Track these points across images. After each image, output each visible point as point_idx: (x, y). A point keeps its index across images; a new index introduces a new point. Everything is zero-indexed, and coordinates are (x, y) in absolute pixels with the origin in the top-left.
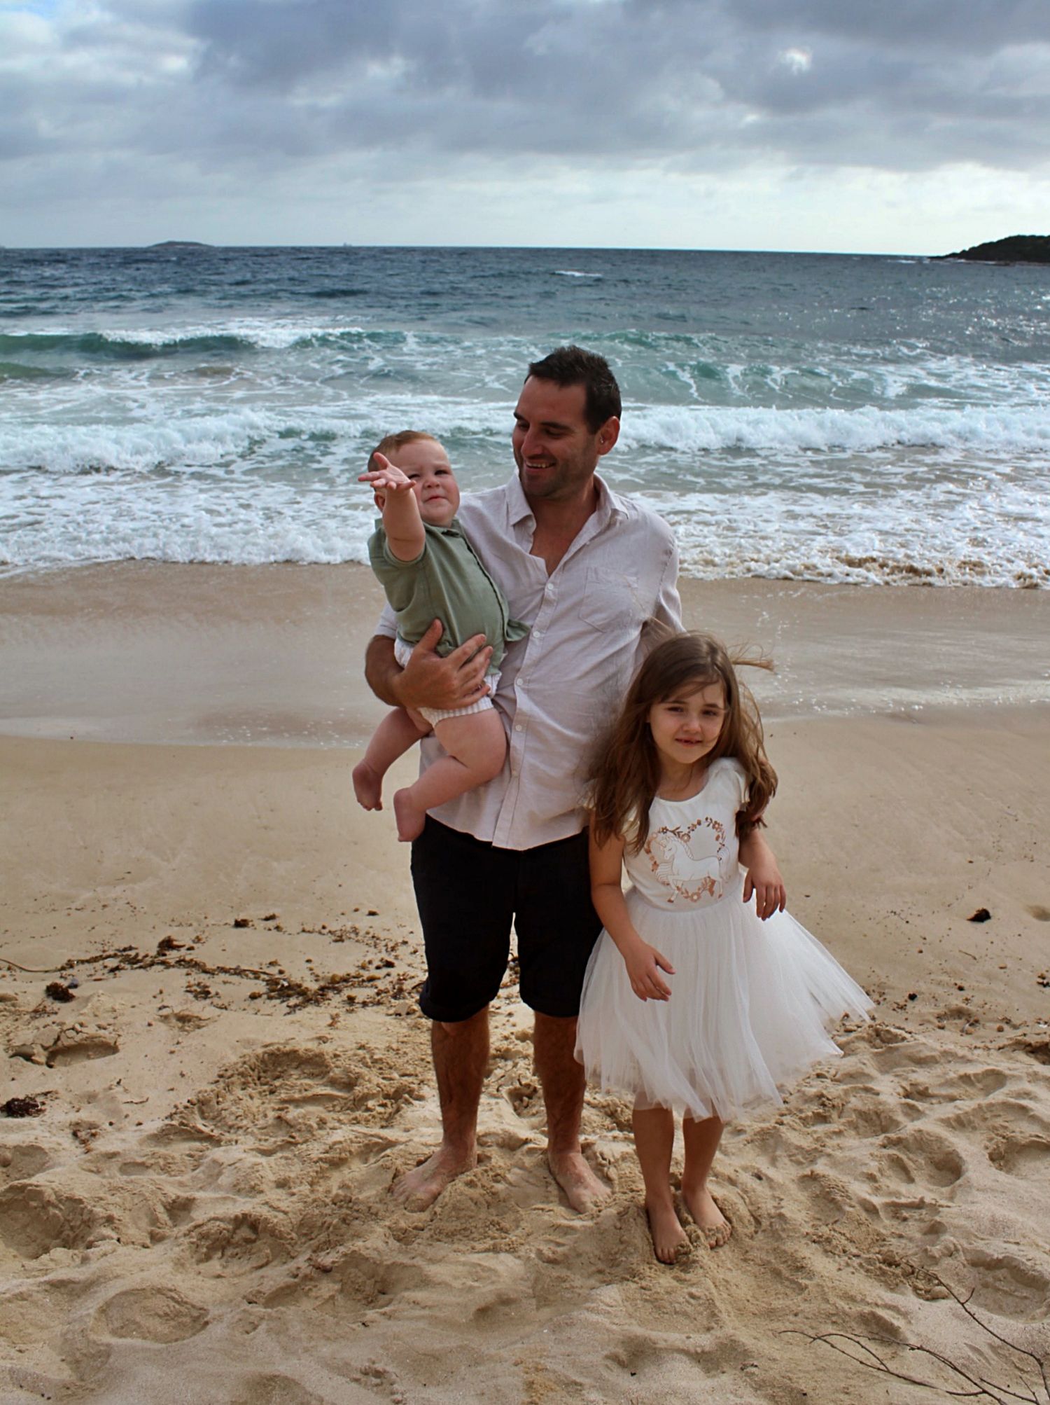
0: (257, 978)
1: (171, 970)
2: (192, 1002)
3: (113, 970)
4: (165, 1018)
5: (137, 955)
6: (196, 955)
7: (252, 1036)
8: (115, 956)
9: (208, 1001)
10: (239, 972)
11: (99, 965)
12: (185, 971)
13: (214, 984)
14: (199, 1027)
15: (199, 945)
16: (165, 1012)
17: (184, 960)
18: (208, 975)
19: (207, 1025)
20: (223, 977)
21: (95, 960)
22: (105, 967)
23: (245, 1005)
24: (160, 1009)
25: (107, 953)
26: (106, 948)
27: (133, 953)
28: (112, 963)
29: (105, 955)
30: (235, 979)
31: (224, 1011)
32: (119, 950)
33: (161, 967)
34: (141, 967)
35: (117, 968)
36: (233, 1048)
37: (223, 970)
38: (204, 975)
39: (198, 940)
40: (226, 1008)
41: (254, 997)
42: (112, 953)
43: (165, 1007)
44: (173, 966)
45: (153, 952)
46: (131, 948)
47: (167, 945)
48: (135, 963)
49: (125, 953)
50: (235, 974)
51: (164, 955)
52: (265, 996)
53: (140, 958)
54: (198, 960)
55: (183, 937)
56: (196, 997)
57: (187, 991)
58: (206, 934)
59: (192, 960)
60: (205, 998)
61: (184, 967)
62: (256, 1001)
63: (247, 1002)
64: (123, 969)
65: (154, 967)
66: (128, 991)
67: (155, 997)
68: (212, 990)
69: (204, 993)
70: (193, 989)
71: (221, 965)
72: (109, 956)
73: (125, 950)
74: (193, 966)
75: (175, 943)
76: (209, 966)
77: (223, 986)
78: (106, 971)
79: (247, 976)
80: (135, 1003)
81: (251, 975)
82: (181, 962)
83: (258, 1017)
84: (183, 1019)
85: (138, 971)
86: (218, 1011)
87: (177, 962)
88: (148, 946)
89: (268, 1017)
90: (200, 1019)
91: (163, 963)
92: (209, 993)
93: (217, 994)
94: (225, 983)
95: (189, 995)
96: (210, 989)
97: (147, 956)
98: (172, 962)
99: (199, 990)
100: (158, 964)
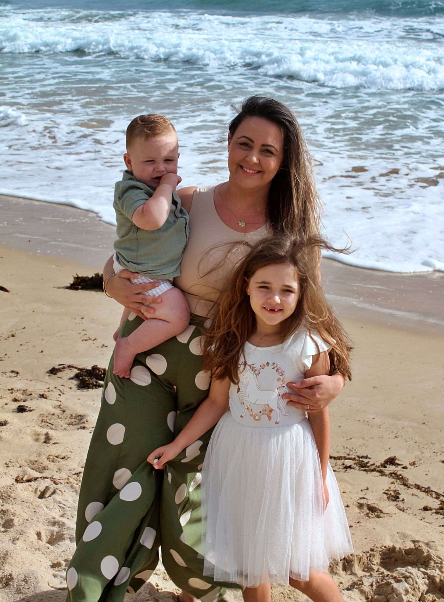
0: (437, 498)
1: (384, 477)
2: (384, 500)
3: (346, 467)
4: (361, 506)
5: (368, 463)
6: (404, 473)
7: (408, 532)
8: (354, 459)
9: (395, 503)
10: (428, 491)
11: (340, 462)
12: (392, 480)
13: (404, 493)
14: (378, 517)
15: (413, 467)
16: (362, 501)
17: (395, 474)
18: (406, 487)
19: (384, 517)
20: (415, 491)
21: (339, 458)
22: (343, 464)
23: (417, 512)
24: (361, 498)
25: (350, 457)
26: (351, 453)
27: (366, 461)
28: (348, 463)
29: (348, 456)
30: (424, 494)
31: (401, 512)
32: (359, 457)
33: (378, 474)
34: (365, 470)
35: (350, 467)
36: (392, 536)
37: (418, 487)
38: (402, 486)
39: (414, 464)
40: (403, 511)
41: (426, 509)
42: (353, 457)
43: (364, 498)
44: (386, 475)
45: (378, 464)
46: (367, 457)
47: (391, 461)
48: (362, 467)
49: (361, 459)
50: (424, 491)
51: (385, 467)
52: (434, 511)
53: (369, 465)
54: (405, 476)
55: (404, 459)
56: (388, 498)
57: (385, 493)
58: (422, 461)
59: (400, 475)
60: (394, 501)
61: (393, 477)
62: (426, 512)
63: (421, 511)
64: (353, 468)
65: (374, 473)
66: (348, 483)
67: (362, 491)
68: (401, 497)
69: (395, 497)
70: (389, 493)
71: (418, 483)
72: (350, 459)
73: (362, 457)
74: (399, 479)
75: (397, 461)
76: (411, 482)
77: (411, 497)
78: (342, 467)
79: (431, 495)
80: (347, 491)
81: (434, 496)
82: (393, 475)
83: (422, 522)
84: (372, 509)
85: (362, 472)
86: (397, 511)
87: (391, 474)
88: (378, 459)
89: (428, 524)
90: (382, 512)
91: (381, 472)
92: (398, 498)
93: (403, 500)
94: (413, 495)
95: (385, 495)
96: (400, 496)
97: (373, 464)
98: (387, 472)
99: (393, 494)
100: (378, 471)
